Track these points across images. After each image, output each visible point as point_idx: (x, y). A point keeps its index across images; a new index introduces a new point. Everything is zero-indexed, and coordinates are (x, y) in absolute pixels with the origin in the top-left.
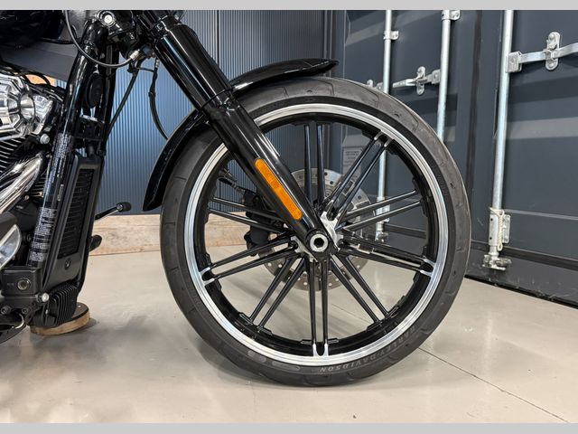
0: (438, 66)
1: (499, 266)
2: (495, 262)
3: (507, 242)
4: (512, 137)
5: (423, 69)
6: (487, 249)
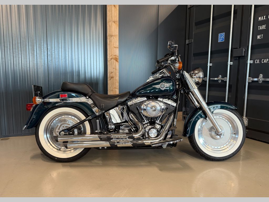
0: (226, 76)
3: (247, 126)
4: (249, 98)
5: (221, 76)
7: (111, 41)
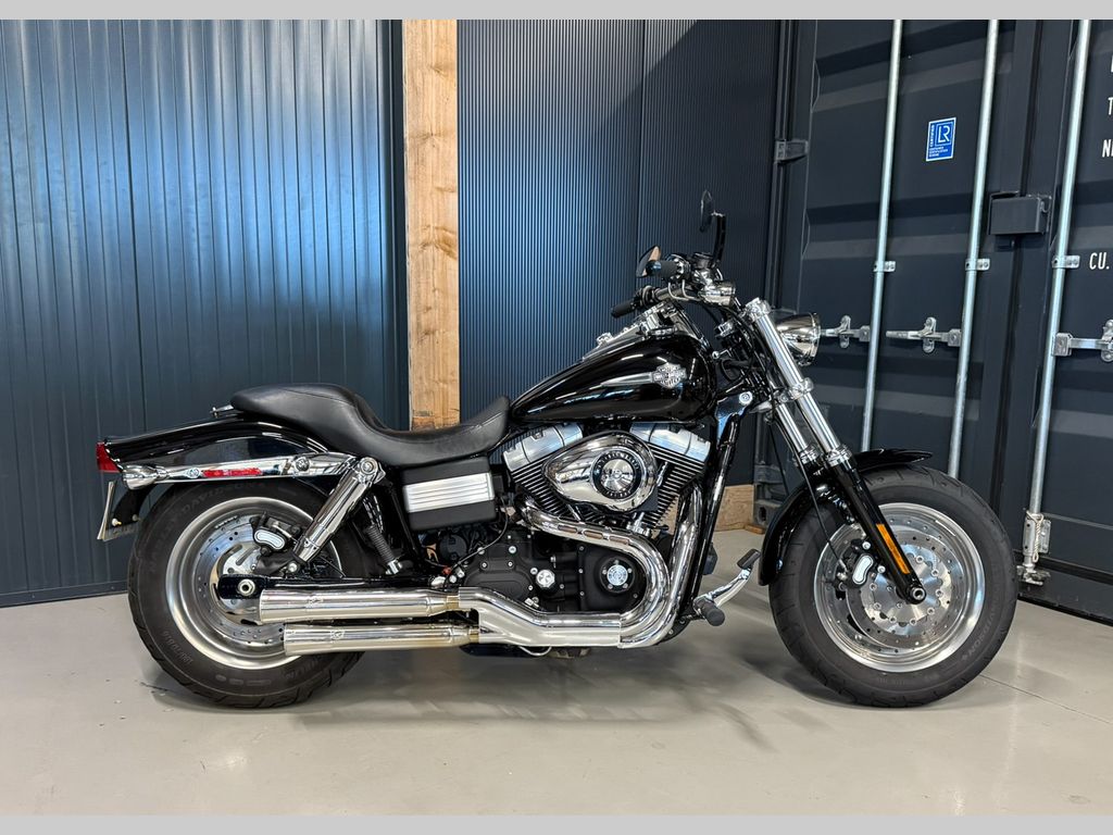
0: (960, 325)
1: (1035, 579)
2: (1030, 575)
3: (1045, 552)
4: (1055, 429)
5: (934, 320)
6: (1021, 559)
7: (420, 162)
